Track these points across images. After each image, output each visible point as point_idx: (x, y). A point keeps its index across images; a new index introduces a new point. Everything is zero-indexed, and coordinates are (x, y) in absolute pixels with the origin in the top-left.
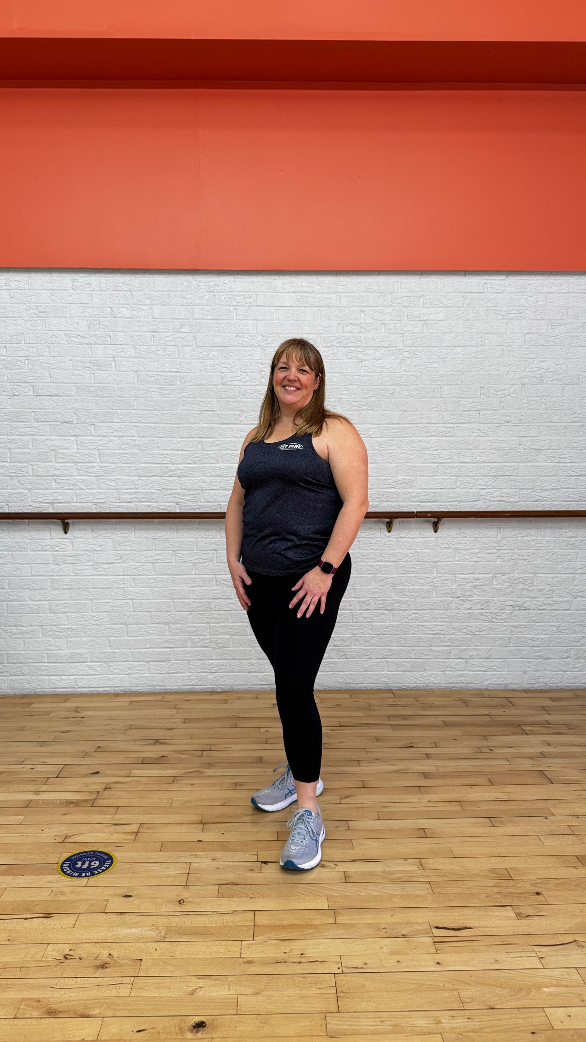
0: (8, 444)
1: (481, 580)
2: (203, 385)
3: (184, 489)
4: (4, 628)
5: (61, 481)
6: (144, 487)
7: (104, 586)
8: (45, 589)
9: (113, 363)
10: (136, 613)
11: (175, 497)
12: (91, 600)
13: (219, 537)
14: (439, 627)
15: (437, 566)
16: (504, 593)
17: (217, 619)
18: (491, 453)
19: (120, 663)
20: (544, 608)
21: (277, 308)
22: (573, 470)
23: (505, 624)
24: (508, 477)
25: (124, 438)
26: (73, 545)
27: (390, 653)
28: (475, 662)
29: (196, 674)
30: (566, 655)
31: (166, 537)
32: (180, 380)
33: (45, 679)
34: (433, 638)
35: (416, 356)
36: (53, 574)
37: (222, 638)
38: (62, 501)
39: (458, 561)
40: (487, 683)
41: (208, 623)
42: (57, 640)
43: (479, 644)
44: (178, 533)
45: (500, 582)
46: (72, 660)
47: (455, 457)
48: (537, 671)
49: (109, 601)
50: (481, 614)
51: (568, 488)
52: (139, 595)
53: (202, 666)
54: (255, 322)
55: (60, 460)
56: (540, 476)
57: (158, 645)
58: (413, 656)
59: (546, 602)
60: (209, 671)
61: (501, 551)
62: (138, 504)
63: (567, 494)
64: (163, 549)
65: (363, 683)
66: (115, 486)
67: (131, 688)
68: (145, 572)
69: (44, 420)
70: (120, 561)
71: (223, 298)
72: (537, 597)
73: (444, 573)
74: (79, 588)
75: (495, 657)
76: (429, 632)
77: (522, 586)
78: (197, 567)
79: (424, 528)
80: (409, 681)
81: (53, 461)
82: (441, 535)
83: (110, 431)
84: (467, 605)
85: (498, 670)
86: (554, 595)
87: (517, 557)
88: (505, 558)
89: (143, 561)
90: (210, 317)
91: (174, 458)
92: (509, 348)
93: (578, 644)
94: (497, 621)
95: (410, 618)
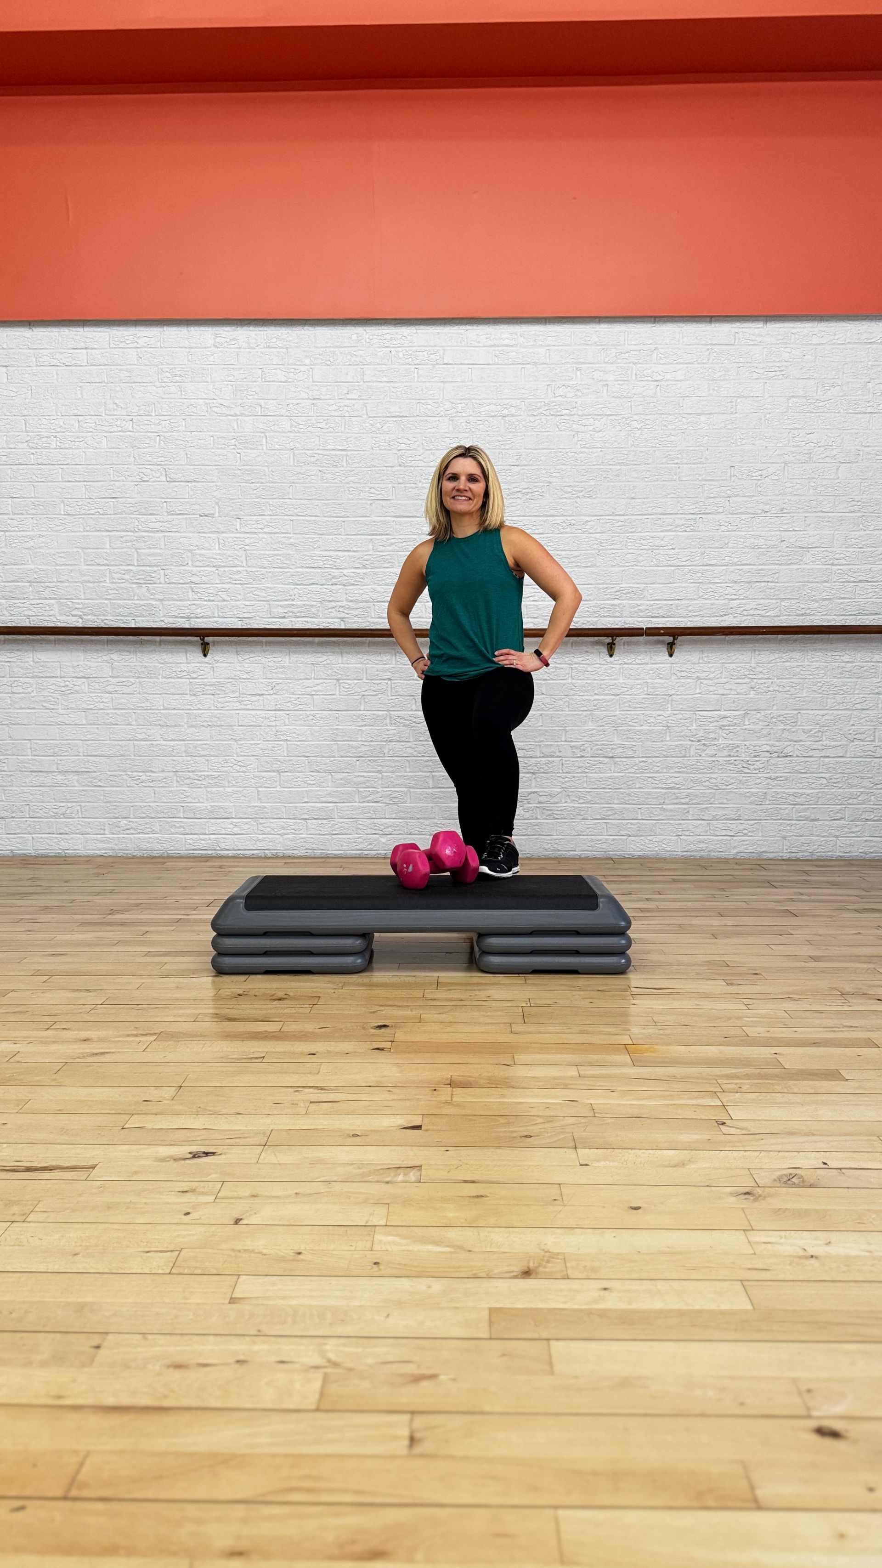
0: (134, 543)
1: (729, 719)
2: (375, 466)
3: (351, 601)
4: (130, 773)
5: (199, 590)
6: (301, 599)
7: (252, 724)
8: (180, 725)
9: (264, 440)
10: (292, 758)
11: (339, 611)
12: (236, 740)
13: (394, 662)
14: (674, 780)
15: (672, 701)
16: (758, 735)
17: (391, 767)
18: (744, 553)
19: (271, 820)
20: (810, 754)
21: (469, 366)
22: (850, 574)
23: (760, 775)
24: (766, 584)
25: (276, 535)
26: (213, 671)
27: (610, 813)
28: (719, 824)
29: (365, 836)
30: (839, 815)
31: (329, 662)
32: (347, 461)
33: (180, 838)
34: (666, 793)
35: (647, 427)
36: (189, 707)
37: (398, 792)
38: (201, 615)
39: (700, 693)
40: (735, 851)
41: (380, 772)
42: (194, 790)
43: (725, 801)
44: (342, 656)
45: (754, 721)
46: (214, 816)
47: (697, 558)
48: (801, 836)
49: (259, 742)
50: (728, 763)
51: (842, 598)
52: (294, 735)
53: (372, 826)
54: (442, 384)
55: (198, 564)
56: (808, 582)
57: (318, 798)
58: (640, 817)
59: (814, 747)
60: (381, 832)
61: (755, 681)
62: (294, 619)
63: (842, 606)
64: (324, 677)
65: (575, 851)
66: (265, 597)
67: (285, 852)
68: (302, 707)
69: (179, 512)
70: (271, 692)
71: (401, 355)
72: (801, 741)
73: (682, 710)
74: (221, 726)
75: (746, 817)
76: (660, 785)
77: (782, 727)
78: (367, 700)
79: (656, 652)
80: (634, 848)
81: (190, 564)
82: (677, 660)
83: (259, 526)
84: (711, 751)
85: (750, 834)
86: (824, 738)
87: (777, 688)
88: (760, 690)
89: (300, 693)
90: (385, 379)
91: (338, 561)
92: (768, 416)
93: (855, 801)
94: (749, 771)
95: (636, 768)
